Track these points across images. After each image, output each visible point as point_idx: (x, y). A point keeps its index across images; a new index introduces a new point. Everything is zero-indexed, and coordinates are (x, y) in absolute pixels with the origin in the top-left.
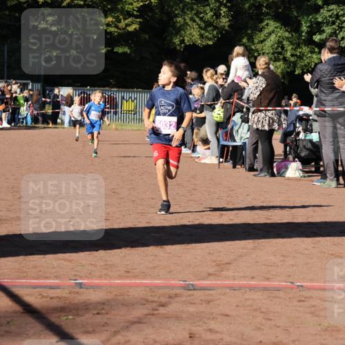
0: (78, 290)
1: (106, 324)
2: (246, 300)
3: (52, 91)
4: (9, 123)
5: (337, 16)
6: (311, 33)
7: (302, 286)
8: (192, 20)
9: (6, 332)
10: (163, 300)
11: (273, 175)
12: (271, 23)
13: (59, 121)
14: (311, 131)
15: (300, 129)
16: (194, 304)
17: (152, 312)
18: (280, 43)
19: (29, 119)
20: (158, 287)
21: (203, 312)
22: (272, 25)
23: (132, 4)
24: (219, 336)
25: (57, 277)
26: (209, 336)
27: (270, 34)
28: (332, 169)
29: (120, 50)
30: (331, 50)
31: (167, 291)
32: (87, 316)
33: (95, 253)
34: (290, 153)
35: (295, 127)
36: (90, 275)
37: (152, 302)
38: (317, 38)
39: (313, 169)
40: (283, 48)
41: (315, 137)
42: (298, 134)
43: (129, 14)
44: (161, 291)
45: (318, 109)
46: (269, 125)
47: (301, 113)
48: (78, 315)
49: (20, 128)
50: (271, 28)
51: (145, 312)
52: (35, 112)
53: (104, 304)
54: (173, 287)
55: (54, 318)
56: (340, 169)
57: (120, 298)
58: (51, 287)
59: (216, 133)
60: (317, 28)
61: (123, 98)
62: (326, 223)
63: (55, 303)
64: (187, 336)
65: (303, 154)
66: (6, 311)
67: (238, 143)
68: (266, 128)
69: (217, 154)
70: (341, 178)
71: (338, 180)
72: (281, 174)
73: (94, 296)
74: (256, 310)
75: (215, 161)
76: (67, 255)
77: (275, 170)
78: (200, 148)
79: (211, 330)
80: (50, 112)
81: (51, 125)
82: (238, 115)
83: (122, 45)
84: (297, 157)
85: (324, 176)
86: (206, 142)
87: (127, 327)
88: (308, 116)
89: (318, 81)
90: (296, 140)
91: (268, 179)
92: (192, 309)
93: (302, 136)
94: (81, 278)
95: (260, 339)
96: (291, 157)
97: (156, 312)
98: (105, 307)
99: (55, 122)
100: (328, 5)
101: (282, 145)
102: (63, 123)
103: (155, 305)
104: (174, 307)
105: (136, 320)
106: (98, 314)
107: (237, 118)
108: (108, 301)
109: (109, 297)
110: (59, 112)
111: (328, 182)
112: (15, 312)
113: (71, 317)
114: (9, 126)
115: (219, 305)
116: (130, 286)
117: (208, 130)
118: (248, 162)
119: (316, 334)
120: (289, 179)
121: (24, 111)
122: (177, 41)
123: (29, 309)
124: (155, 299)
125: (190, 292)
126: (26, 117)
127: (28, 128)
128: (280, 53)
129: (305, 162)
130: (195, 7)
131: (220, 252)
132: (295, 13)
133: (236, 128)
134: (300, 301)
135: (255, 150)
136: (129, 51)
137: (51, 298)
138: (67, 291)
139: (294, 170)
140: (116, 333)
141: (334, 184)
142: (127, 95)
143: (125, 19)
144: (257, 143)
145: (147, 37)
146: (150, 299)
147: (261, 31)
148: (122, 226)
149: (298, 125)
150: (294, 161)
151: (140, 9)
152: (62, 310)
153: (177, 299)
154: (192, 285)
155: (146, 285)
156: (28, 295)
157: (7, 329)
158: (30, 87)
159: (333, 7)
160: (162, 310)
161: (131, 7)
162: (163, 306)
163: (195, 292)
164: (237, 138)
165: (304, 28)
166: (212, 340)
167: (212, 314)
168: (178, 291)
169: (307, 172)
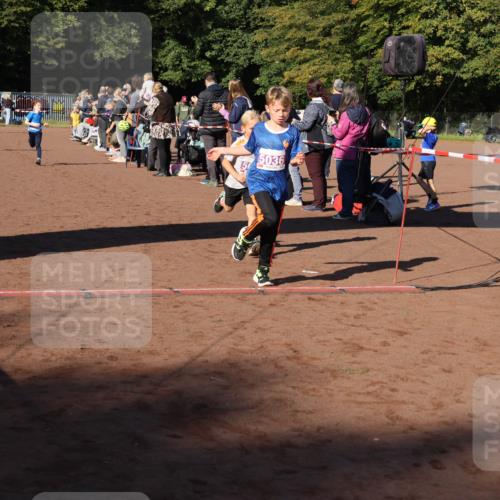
5: (224, 36)
6: (203, 51)
11: (169, 175)
12: (171, 41)
15: (190, 138)
18: (178, 57)
22: (171, 43)
27: (170, 51)
28: (214, 172)
33: (13, 260)
35: (186, 136)
38: (208, 54)
40: (181, 61)
41: (201, 144)
42: (189, 141)
46: (165, 135)
50: (170, 47)
53: (14, 315)
59: (125, 138)
60: (207, 46)
61: (53, 101)
65: (193, 157)
67: (142, 148)
68: (162, 137)
69: (126, 155)
72: (175, 173)
77: (171, 171)
78: (112, 150)
82: (141, 126)
84: (188, 159)
85: (208, 178)
86: (116, 145)
90: (187, 147)
91: (165, 178)
93: (191, 143)
96: (183, 160)
98: (16, 318)
100: (216, 28)
101: (176, 150)
106: (8, 326)
107: (140, 127)
108: (18, 312)
111: (211, 182)
117: (118, 137)
118: (149, 163)
120: (182, 178)
128: (178, 65)
129: (193, 163)
132: (190, 35)
133: (139, 136)
135: (155, 154)
139: (185, 170)
140: (21, 346)
141: (215, 184)
142: (56, 99)
144: (156, 148)
147: (163, 48)
148: (39, 232)
149: (188, 134)
150: (185, 163)
159: (220, 29)
164: (141, 144)
165: (198, 47)
169: (196, 171)
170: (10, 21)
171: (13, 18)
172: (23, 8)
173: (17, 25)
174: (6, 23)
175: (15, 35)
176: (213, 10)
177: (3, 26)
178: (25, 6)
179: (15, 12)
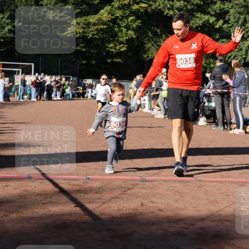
0: (87, 181)
1: (100, 198)
2: (172, 187)
3: (82, 81)
4: (61, 97)
7: (201, 180)
8: (153, 45)
9: (49, 201)
10: (130, 186)
13: (86, 96)
14: (211, 102)
15: (206, 101)
16: (145, 188)
17: (123, 193)
19: (71, 95)
20: (127, 180)
21: (149, 193)
23: (123, 38)
24: (156, 205)
25: (77, 175)
26: (151, 205)
28: (221, 121)
29: (116, 60)
30: (221, 61)
31: (132, 182)
32: (90, 194)
34: (200, 113)
35: (203, 100)
36: (94, 174)
37: (124, 187)
39: (212, 121)
41: (213, 104)
42: (205, 103)
43: (121, 43)
44: (129, 182)
45: (214, 91)
47: (206, 92)
48: (86, 194)
49: (66, 100)
51: (120, 192)
52: (74, 92)
54: (135, 180)
55: (74, 195)
56: (225, 121)
57: (108, 185)
58: (74, 180)
62: (216, 148)
63: (76, 188)
64: (140, 205)
65: (207, 113)
66: (51, 191)
69: (164, 113)
70: (226, 125)
71: (224, 127)
73: (95, 185)
74: (176, 192)
75: (163, 116)
76: (83, 164)
79: (152, 202)
80: (81, 91)
81: (81, 98)
83: (117, 58)
84: (204, 114)
85: (217, 125)
87: (110, 200)
88: (210, 94)
89: (214, 77)
90: (204, 106)
92: (144, 191)
93: (206, 104)
94: (89, 175)
95: (177, 206)
96: (201, 115)
97: (125, 193)
99: (84, 97)
100: (222, 39)
102: (87, 97)
103: (125, 189)
104: (134, 190)
105: (115, 196)
109: (103, 185)
110: (85, 92)
111: (219, 127)
112: (55, 192)
113: (82, 195)
114: (60, 99)
115: (157, 189)
116: (114, 179)
119: (205, 204)
120: (200, 126)
121: (68, 91)
122: (145, 56)
123: (62, 191)
124: (126, 186)
125: (144, 183)
126: (69, 95)
127: (70, 99)
129: (208, 117)
130: (155, 39)
131: (161, 162)
134: (199, 187)
136: (121, 61)
137: (73, 185)
138: (81, 182)
139: (202, 121)
141: (222, 129)
143: (119, 45)
145: (130, 54)
146: (123, 186)
149: (204, 98)
150: (202, 117)
151: (127, 40)
152: (79, 191)
153: (137, 186)
154: (145, 179)
155: (121, 179)
156: (62, 183)
157: (50, 200)
158: (71, 79)
160: (129, 192)
161: (122, 39)
162: (129, 189)
163: (146, 183)
166: (153, 207)
167: (153, 194)
168: (137, 182)
169: (209, 122)
170: (93, 35)
171: (95, 33)
172: (101, 26)
173: (98, 37)
174: (91, 36)
175: (96, 44)
176: (220, 28)
177: (89, 37)
178: (103, 25)
179: (97, 29)
